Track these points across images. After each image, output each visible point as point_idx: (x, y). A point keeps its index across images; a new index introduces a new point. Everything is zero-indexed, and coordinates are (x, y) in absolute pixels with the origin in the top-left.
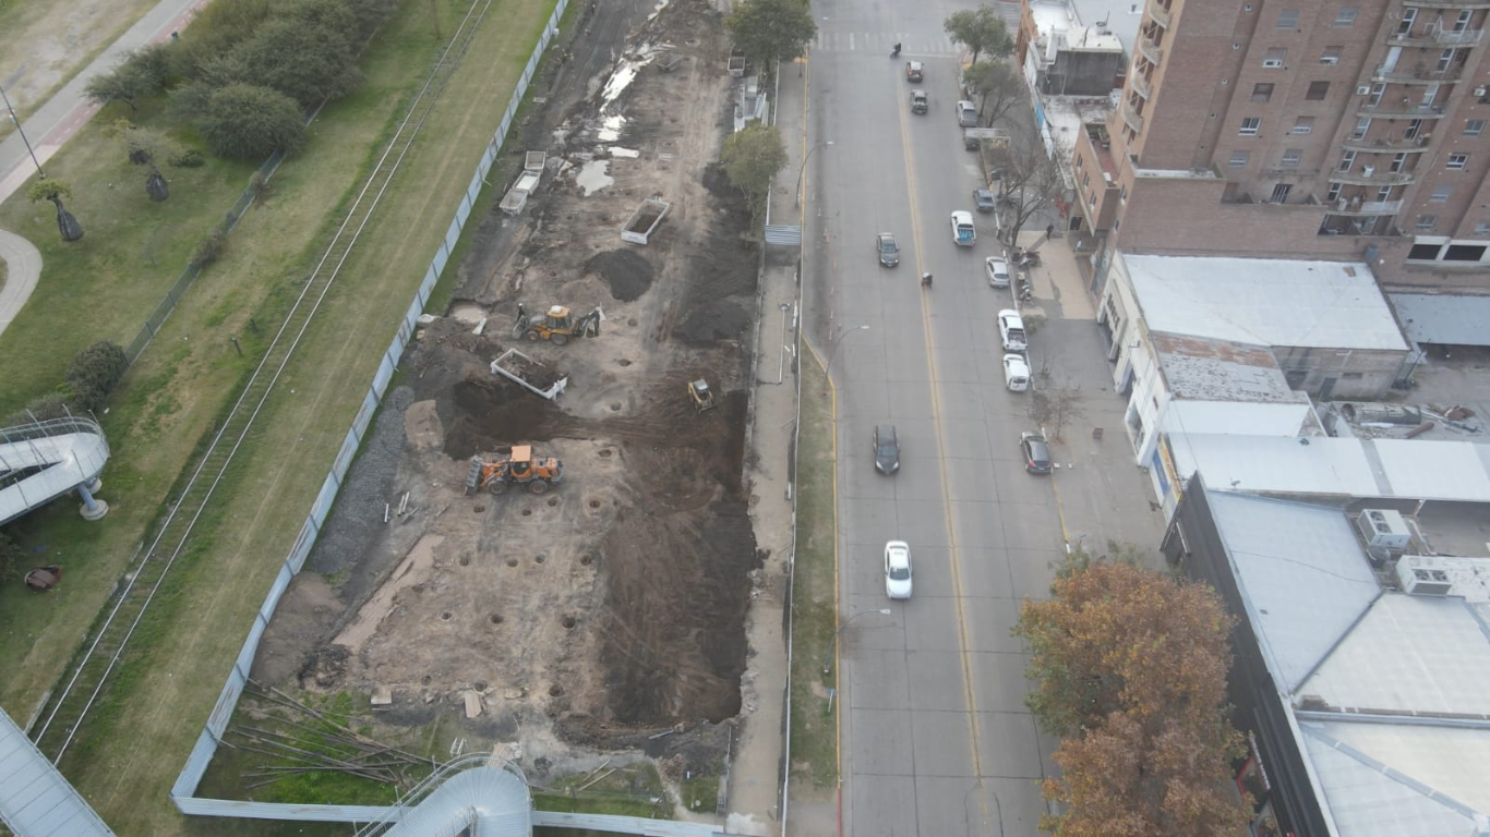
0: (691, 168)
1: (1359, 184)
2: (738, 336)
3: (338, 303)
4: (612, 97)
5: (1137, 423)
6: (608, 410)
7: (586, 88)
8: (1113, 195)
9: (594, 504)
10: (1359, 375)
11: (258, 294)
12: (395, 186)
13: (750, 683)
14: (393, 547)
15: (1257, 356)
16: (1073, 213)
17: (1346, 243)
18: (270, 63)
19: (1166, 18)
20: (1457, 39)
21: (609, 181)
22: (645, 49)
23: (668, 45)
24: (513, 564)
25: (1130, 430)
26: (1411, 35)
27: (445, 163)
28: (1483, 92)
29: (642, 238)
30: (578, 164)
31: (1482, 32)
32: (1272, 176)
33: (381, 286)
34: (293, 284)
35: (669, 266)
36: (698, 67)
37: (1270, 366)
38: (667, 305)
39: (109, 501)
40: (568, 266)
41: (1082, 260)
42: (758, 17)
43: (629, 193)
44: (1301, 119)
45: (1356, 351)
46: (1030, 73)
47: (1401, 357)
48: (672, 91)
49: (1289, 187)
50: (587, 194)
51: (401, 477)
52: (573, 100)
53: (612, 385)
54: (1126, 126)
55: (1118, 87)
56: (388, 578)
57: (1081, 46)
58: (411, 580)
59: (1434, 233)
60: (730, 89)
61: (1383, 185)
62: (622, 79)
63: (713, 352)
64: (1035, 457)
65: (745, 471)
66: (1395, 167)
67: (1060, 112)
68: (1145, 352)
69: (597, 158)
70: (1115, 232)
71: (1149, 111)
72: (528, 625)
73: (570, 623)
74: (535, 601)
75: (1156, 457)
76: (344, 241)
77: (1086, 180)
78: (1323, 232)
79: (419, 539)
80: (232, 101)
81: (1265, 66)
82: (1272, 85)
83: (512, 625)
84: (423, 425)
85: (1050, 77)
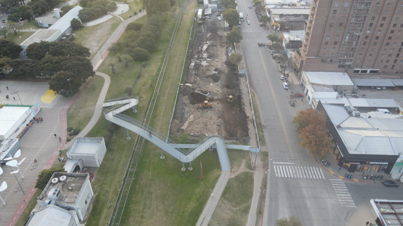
0: (222, 62)
1: (344, 59)
2: (237, 87)
3: (165, 82)
4: (204, 50)
5: (309, 98)
6: (217, 98)
7: (199, 49)
8: (302, 62)
9: (218, 110)
10: (346, 90)
11: (150, 81)
12: (168, 65)
13: (250, 133)
14: (186, 116)
15: (329, 86)
16: (294, 68)
17: (343, 69)
18: (142, 44)
19: (310, 31)
20: (358, 34)
21: (207, 64)
22: (208, 42)
23: (212, 41)
24: (207, 118)
25: (308, 100)
26: (350, 34)
27: (176, 61)
28: (363, 43)
29: (216, 72)
30: (201, 61)
31: (361, 33)
32: (329, 58)
33: (171, 80)
34: (156, 80)
35: (222, 77)
36: (219, 45)
37: (331, 88)
38: (223, 83)
39: (137, 110)
40: (204, 77)
41: (297, 75)
42: (232, 35)
43: (212, 66)
44: (334, 48)
45: (345, 86)
46: (284, 45)
47: (353, 87)
48: (215, 49)
49: (332, 60)
50: (204, 66)
51: (185, 107)
52: (197, 51)
53: (217, 94)
54: (304, 50)
55: (301, 47)
56: (187, 120)
57: (293, 40)
58: (190, 120)
59: (358, 68)
60: (226, 49)
61: (348, 59)
62: (205, 47)
63: (233, 89)
64: (292, 103)
65: (243, 106)
66: (350, 56)
67: (290, 51)
68: (310, 85)
69: (204, 60)
70: (303, 68)
71: (308, 47)
72: (212, 126)
73: (219, 125)
74: (212, 123)
75: (313, 102)
76: (162, 73)
77: (297, 60)
78: (339, 67)
79: (190, 115)
80: (138, 50)
81: (326, 39)
82: (328, 42)
83: (209, 126)
84: (186, 99)
85: (288, 45)
